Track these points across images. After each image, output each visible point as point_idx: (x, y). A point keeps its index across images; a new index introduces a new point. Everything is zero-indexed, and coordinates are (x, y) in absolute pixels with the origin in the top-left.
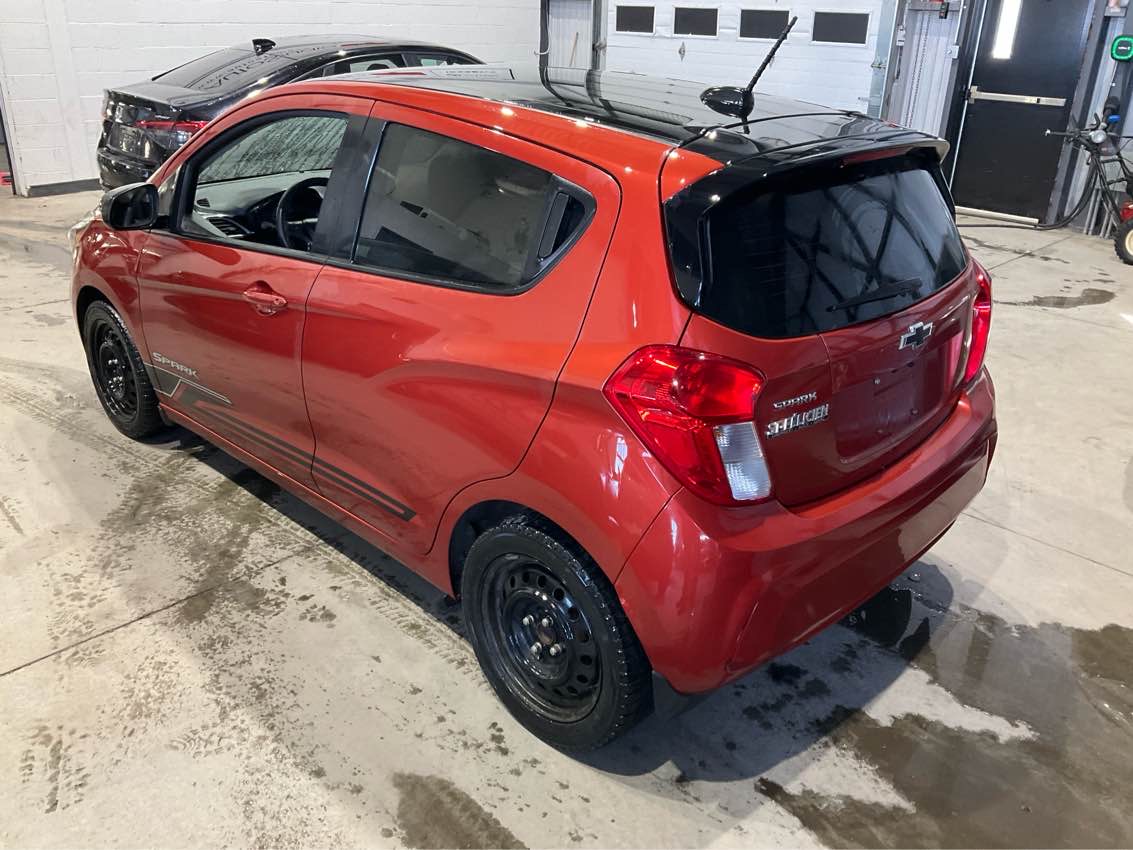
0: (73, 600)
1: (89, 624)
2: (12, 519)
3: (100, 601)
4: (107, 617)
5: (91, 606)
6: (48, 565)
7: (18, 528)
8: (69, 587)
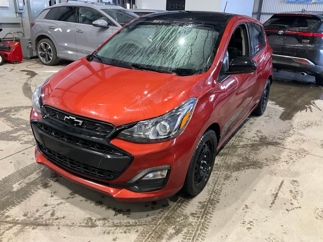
0: (293, 159)
1: (296, 154)
2: (280, 187)
3: (288, 155)
4: (291, 152)
5: (291, 156)
6: (288, 168)
7: (282, 182)
8: (290, 161)
